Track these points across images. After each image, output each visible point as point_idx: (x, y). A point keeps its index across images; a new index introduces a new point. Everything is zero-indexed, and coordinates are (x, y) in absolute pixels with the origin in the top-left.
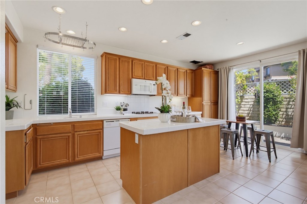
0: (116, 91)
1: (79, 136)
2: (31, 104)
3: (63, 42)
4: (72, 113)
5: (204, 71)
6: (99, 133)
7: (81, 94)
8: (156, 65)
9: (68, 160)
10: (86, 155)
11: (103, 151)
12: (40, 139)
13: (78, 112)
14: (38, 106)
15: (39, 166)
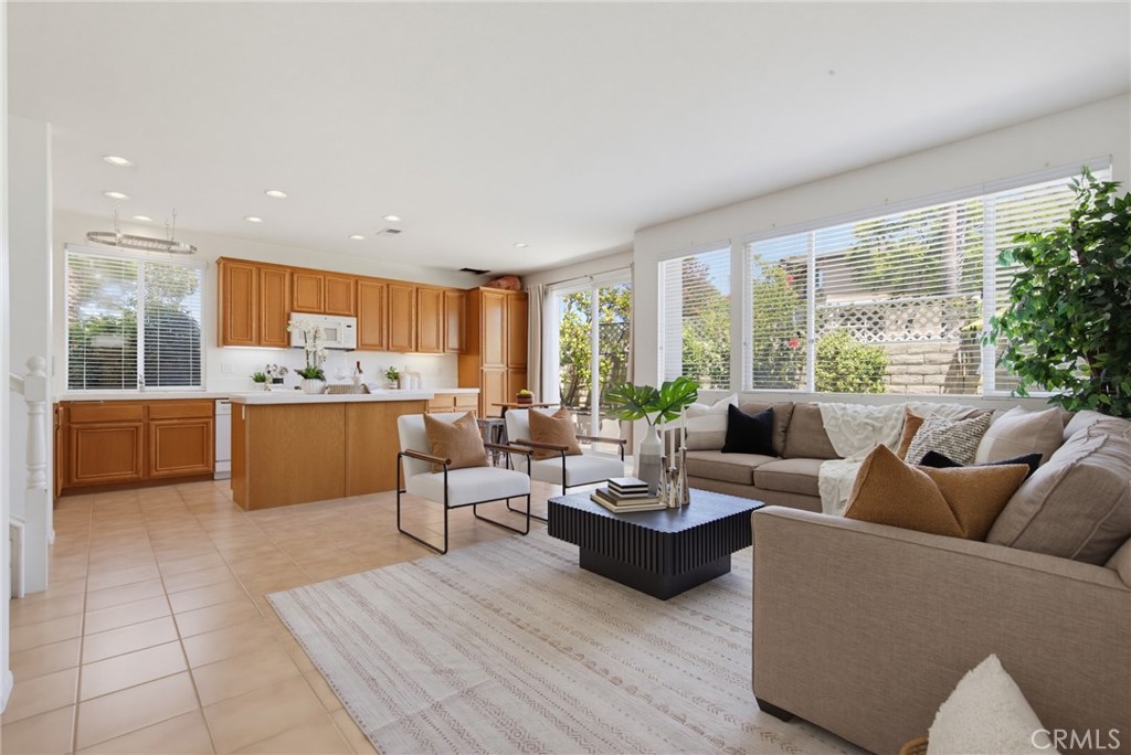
0: (251, 340)
1: (160, 430)
5: (485, 293)
6: (205, 425)
8: (357, 282)
9: (136, 473)
10: (175, 467)
11: (215, 461)
12: (78, 429)
13: (161, 385)
14: (68, 370)
15: (75, 480)
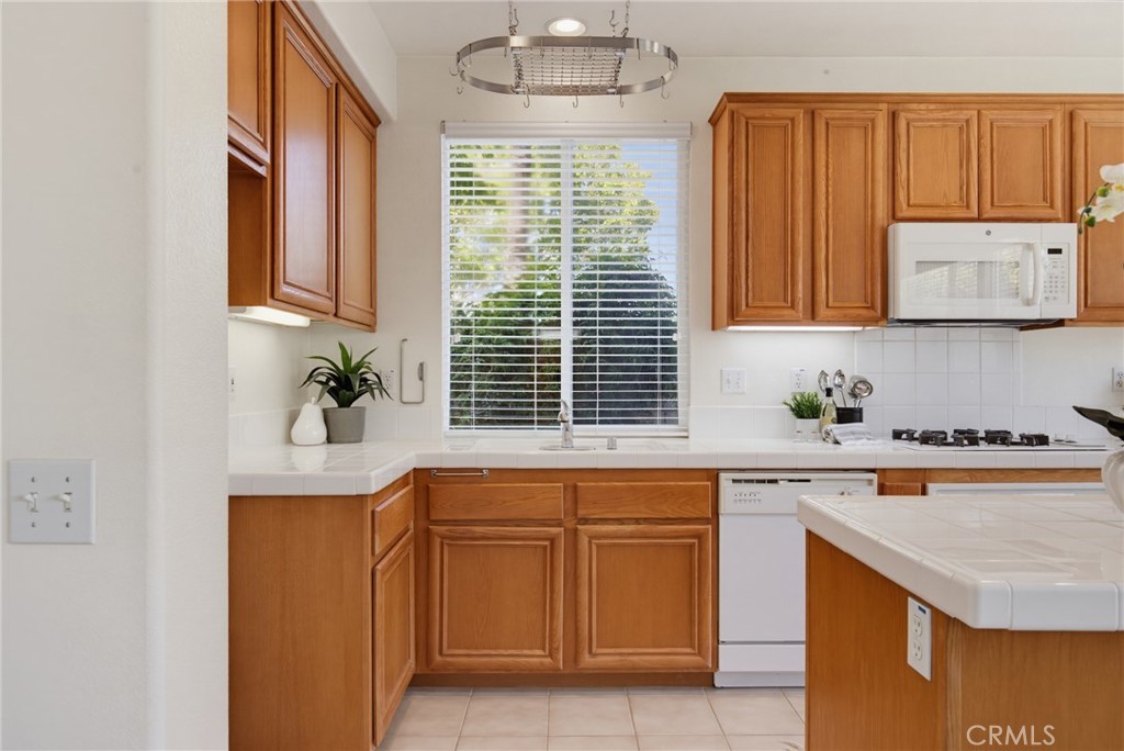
0: (793, 307)
1: (598, 546)
2: (421, 379)
3: (527, 80)
4: (575, 422)
6: (696, 541)
7: (619, 332)
8: (1071, 115)
9: (551, 655)
10: (631, 651)
11: (717, 641)
12: (443, 537)
13: (601, 422)
14: (447, 390)
15: (438, 658)
